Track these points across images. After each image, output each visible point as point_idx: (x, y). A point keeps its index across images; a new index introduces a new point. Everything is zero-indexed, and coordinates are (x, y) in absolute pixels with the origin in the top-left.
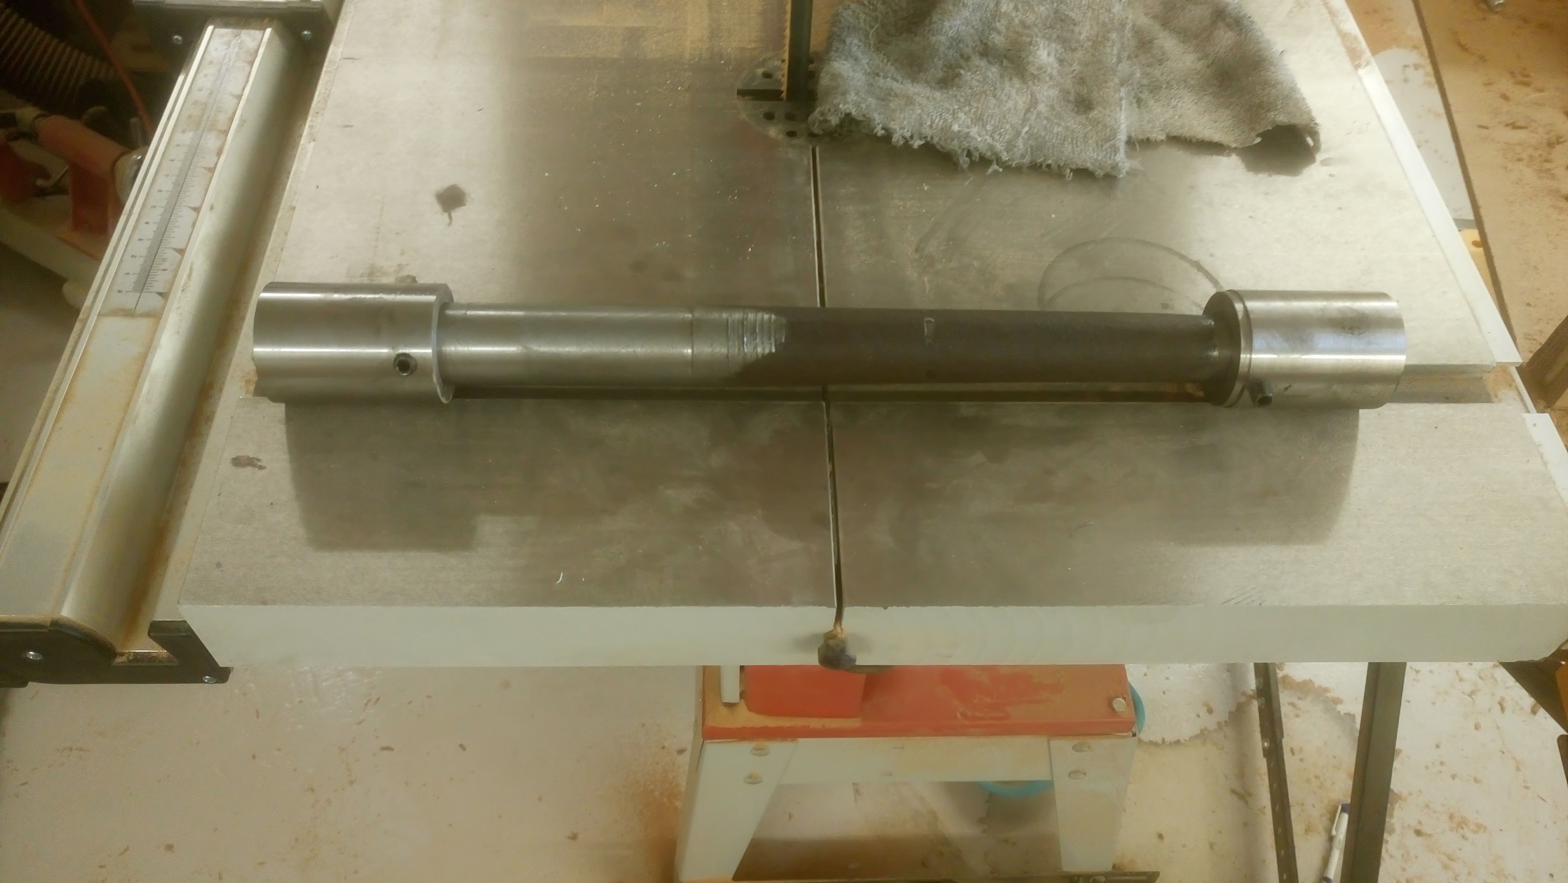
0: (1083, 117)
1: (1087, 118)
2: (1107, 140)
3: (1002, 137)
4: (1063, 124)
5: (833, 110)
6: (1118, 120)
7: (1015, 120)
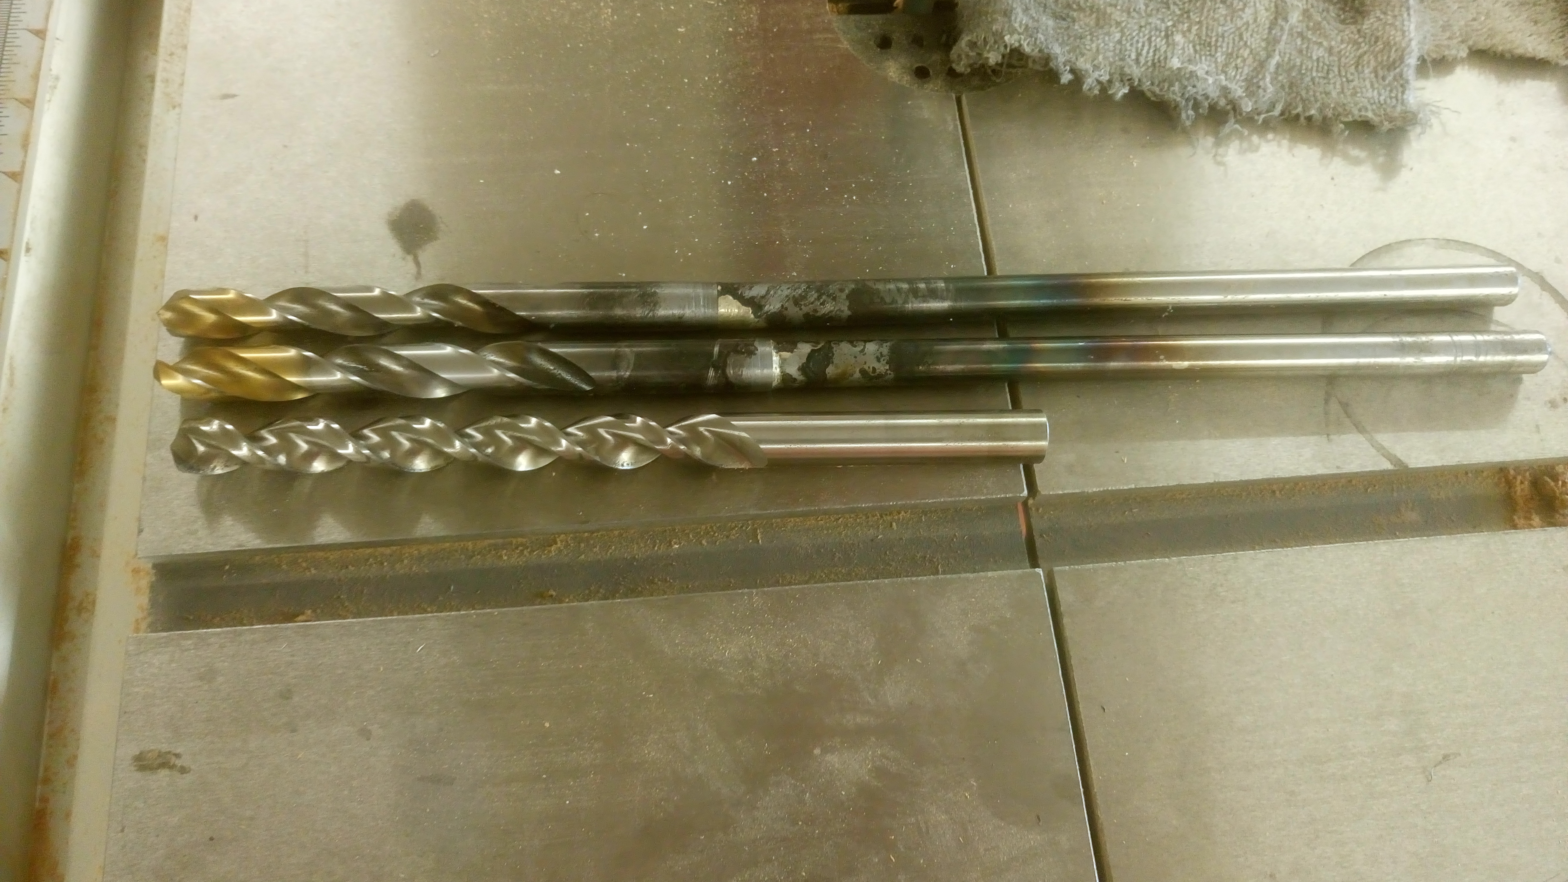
0: (1353, 28)
1: (1359, 31)
2: (1391, 66)
3: (1240, 70)
4: (1325, 43)
5: (991, 40)
6: (1407, 34)
7: (1256, 42)
